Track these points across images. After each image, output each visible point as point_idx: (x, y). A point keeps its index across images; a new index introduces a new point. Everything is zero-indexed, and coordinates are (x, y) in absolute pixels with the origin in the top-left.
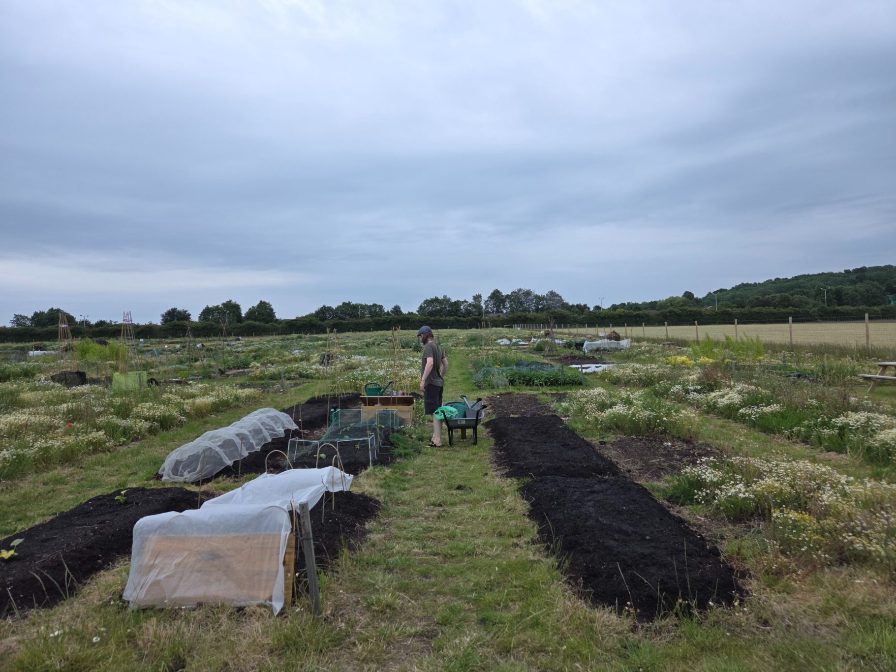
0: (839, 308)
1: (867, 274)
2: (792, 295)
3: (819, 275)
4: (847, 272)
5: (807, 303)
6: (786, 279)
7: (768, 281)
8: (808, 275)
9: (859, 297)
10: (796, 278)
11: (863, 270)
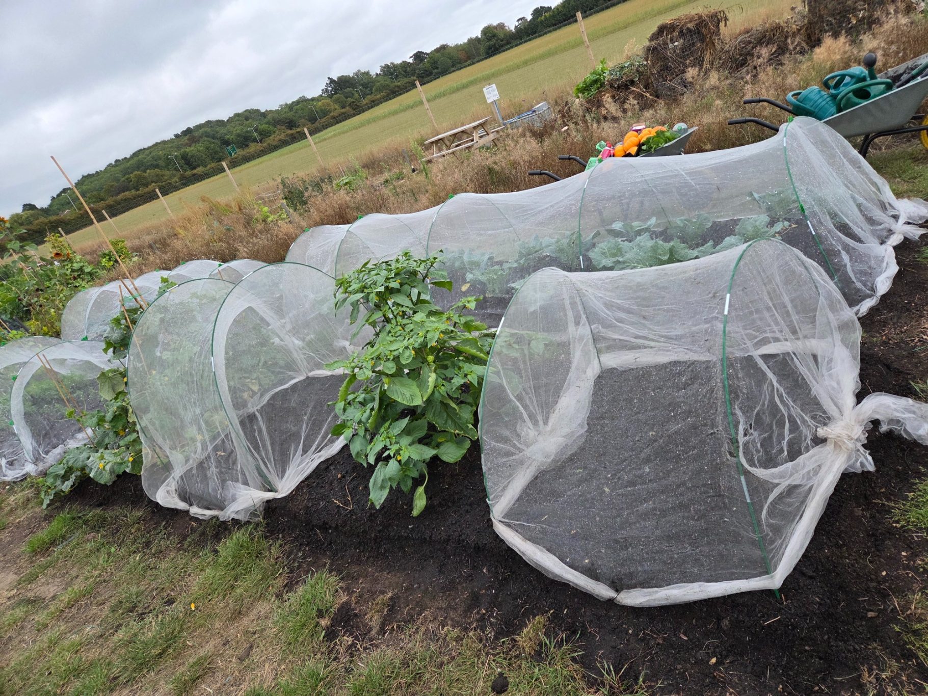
0: (195, 171)
1: (196, 134)
2: (145, 172)
3: (154, 145)
4: (177, 136)
5: (163, 175)
6: (125, 158)
7: (109, 166)
8: (144, 149)
9: (204, 156)
10: (135, 154)
11: (188, 131)
